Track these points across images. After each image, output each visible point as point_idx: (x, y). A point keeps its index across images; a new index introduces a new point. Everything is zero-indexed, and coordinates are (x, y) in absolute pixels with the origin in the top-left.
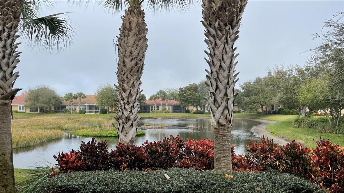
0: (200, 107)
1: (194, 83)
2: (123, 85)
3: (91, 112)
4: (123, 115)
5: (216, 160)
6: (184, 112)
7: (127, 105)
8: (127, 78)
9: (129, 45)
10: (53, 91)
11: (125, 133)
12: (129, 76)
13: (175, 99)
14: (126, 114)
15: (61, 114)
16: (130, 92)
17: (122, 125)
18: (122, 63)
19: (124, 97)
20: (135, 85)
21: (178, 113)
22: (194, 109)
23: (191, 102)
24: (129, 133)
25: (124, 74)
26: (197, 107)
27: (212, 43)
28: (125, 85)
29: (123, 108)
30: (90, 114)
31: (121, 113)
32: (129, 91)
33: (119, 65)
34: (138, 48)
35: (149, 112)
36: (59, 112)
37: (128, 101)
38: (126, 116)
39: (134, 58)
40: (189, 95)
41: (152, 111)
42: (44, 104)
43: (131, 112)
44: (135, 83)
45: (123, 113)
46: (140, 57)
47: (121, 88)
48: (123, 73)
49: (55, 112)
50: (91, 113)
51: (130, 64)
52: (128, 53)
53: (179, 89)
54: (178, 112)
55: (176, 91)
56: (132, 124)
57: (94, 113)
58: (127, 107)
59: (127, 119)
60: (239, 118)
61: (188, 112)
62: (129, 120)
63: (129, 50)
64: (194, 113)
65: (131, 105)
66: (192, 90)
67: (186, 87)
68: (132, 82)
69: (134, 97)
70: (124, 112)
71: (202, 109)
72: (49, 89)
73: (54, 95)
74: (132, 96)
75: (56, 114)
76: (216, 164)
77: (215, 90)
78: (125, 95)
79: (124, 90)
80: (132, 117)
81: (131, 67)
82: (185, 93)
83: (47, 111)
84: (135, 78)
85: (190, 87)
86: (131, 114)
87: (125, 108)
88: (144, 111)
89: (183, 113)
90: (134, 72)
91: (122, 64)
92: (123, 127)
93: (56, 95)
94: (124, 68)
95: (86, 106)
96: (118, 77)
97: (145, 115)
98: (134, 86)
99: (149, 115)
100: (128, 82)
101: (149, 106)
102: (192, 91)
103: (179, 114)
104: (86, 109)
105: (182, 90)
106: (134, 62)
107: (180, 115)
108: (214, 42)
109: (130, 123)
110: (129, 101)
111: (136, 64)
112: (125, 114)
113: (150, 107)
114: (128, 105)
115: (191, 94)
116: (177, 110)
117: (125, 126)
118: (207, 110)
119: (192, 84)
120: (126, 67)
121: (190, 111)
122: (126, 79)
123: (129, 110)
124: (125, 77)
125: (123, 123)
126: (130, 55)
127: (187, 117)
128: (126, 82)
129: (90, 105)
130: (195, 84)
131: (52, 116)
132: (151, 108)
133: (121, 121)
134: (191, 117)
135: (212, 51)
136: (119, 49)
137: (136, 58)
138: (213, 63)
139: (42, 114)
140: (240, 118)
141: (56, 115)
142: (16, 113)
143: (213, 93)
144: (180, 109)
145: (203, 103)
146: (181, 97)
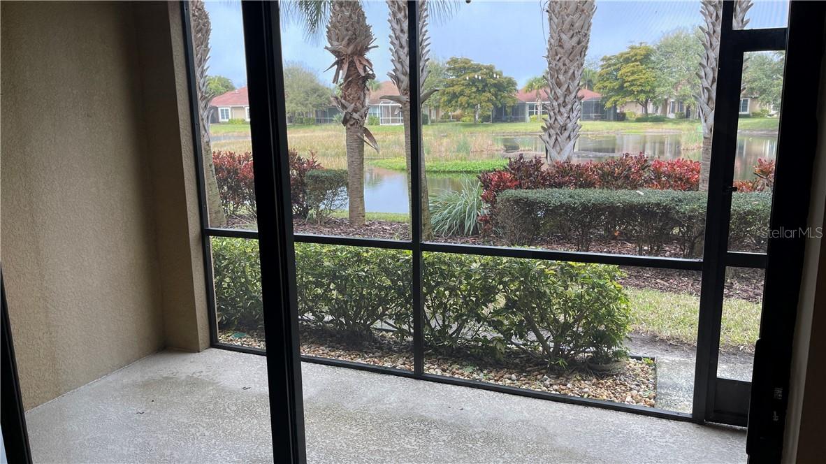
0: (655, 104)
1: (641, 43)
2: (558, 77)
3: (393, 121)
4: (556, 122)
5: (703, 180)
6: (612, 119)
7: (562, 107)
8: (564, 65)
9: (569, 12)
10: (311, 74)
11: (558, 148)
12: (567, 62)
13: (589, 85)
14: (561, 120)
15: (333, 126)
16: (568, 86)
17: (553, 138)
18: (558, 41)
19: (559, 95)
20: (576, 76)
21: (596, 122)
22: (639, 112)
23: (632, 93)
24: (565, 149)
25: (560, 58)
26: (645, 105)
27: (712, 14)
28: (561, 77)
29: (557, 110)
30: (391, 126)
31: (553, 119)
32: (566, 86)
33: (551, 44)
34: (583, 16)
35: (523, 120)
36: (325, 121)
37: (564, 101)
38: (562, 124)
39: (576, 33)
40: (629, 74)
41: (532, 117)
42: (297, 104)
43: (569, 117)
44: (576, 72)
45: (556, 119)
46: (584, 31)
47: (554, 81)
48: (558, 58)
49: (318, 121)
50: (393, 124)
51: (569, 43)
52: (566, 25)
53: (603, 59)
54: (596, 120)
55: (591, 64)
56: (569, 137)
57: (398, 124)
58: (562, 110)
59: (563, 129)
60: (760, 133)
61: (621, 118)
62: (565, 129)
63: (568, 20)
64: (639, 120)
65: (569, 106)
66: (636, 61)
67: (622, 55)
68: (571, 71)
69: (573, 95)
70: (559, 118)
71: (659, 111)
72: (304, 70)
73: (314, 84)
74: (570, 93)
75: (323, 127)
76: (703, 186)
77: (710, 84)
78: (560, 92)
79: (559, 85)
80: (570, 125)
81: (571, 47)
82: (619, 69)
83: (302, 119)
84: (576, 64)
85: (632, 53)
86: (568, 120)
87: (559, 111)
88: (511, 118)
89: (609, 120)
90: (575, 56)
91: (556, 44)
92: (556, 140)
93: (318, 84)
94: (560, 50)
95: (381, 107)
96: (549, 64)
97: (515, 128)
98: (574, 76)
99: (524, 127)
100: (566, 72)
101: (523, 105)
102: (637, 65)
103: (598, 122)
104: (381, 114)
105: (610, 62)
106: (575, 39)
107: (601, 126)
108: (715, 14)
109: (566, 134)
110: (567, 100)
111: (579, 43)
112: (559, 121)
113: (527, 108)
114: (564, 107)
115: (633, 73)
116: (593, 115)
117: (559, 139)
118: (673, 111)
119: (638, 45)
120: (563, 48)
121: (627, 116)
122: (562, 67)
123: (566, 115)
124: (560, 64)
125: (557, 134)
126: (570, 29)
127: (618, 130)
128: (563, 71)
129: (390, 105)
130: (643, 45)
131: (314, 131)
132: (527, 111)
133: (552, 131)
134: (630, 130)
135: (711, 26)
136: (551, 19)
137: (579, 32)
138: (711, 44)
139: (294, 126)
140: (763, 132)
141: (323, 130)
142: (243, 125)
143: (707, 88)
144: (602, 111)
145: (663, 93)
146: (605, 81)
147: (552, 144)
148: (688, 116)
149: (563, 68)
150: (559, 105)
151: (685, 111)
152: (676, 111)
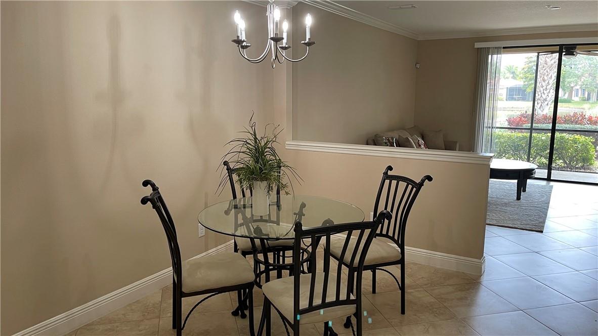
8: (547, 72)
11: (542, 109)
17: (540, 104)
24: (545, 109)
29: (542, 92)
31: (540, 96)
37: (546, 88)
45: (541, 96)
48: (544, 69)
58: (545, 92)
62: (546, 101)
70: (543, 95)
80: (548, 99)
87: (543, 93)
92: (541, 105)
94: (545, 65)
100: (548, 75)
109: (546, 103)
117: (543, 105)
124: (545, 71)
125: (542, 102)
133: (539, 101)
144: (525, 95)
145: (570, 83)
146: (526, 73)
147: (539, 107)
148: (589, 99)
149: (547, 73)
150: (544, 90)
151: (586, 96)
152: (579, 95)
